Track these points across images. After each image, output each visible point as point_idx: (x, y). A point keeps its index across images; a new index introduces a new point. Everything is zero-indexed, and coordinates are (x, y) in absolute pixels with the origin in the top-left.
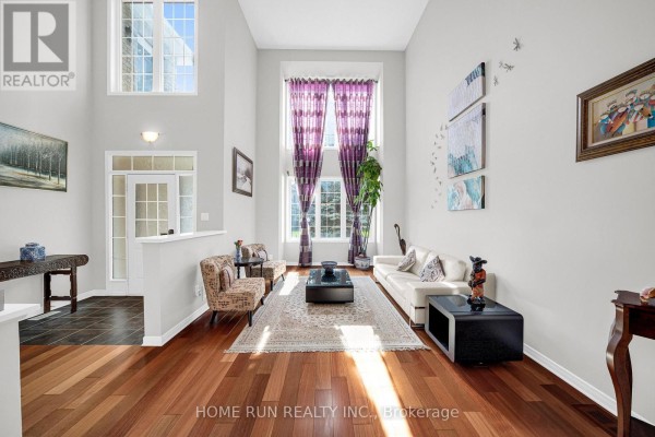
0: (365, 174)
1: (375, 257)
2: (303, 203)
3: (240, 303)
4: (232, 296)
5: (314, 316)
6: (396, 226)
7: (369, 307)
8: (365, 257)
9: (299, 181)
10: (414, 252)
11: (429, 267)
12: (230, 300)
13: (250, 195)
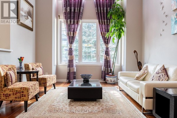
0: (113, 16)
1: (119, 73)
2: (69, 38)
3: (18, 95)
4: (12, 90)
5: (73, 107)
6: (135, 52)
7: (113, 102)
8: (113, 74)
9: (67, 22)
10: (147, 67)
11: (158, 73)
12: (11, 93)
13: (31, 29)
